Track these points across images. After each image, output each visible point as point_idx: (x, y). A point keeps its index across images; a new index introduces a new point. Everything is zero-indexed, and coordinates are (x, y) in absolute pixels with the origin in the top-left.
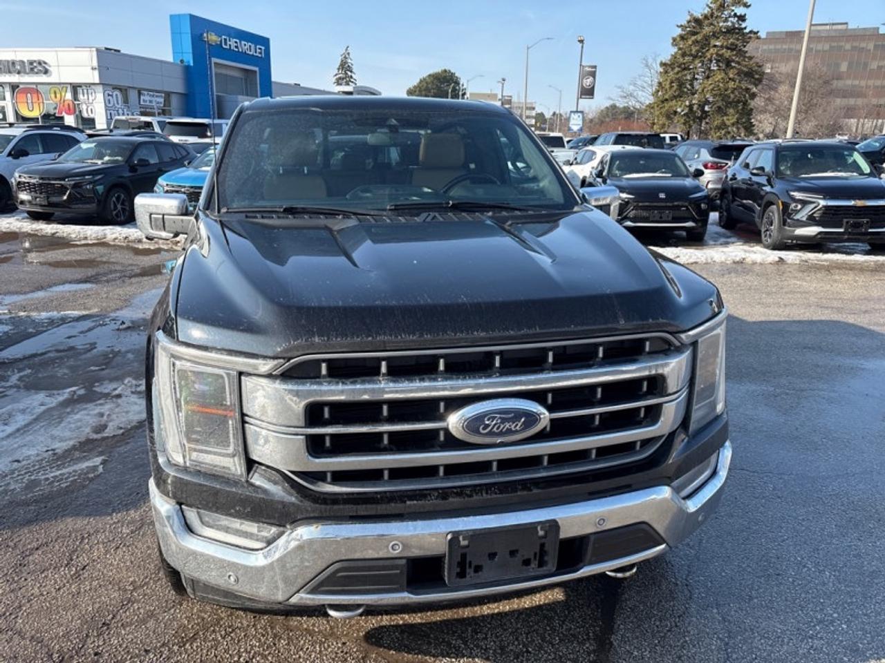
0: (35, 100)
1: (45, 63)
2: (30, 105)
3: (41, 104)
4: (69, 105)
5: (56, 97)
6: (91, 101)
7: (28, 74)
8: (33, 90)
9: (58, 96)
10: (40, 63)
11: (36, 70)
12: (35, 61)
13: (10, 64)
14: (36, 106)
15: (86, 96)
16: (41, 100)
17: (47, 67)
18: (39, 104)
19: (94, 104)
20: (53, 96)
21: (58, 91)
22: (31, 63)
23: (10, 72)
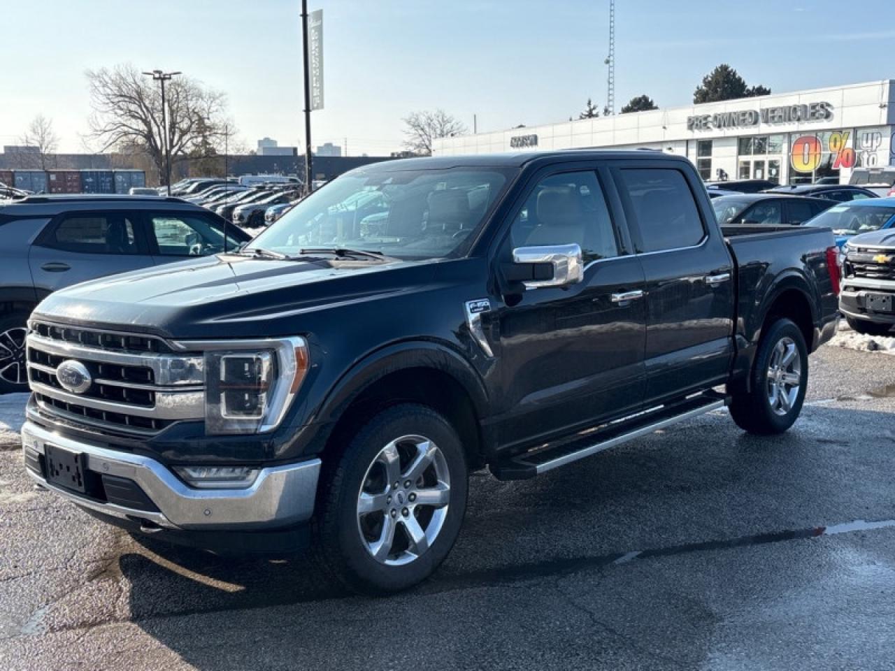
0: (812, 151)
1: (828, 105)
2: (806, 157)
3: (818, 156)
4: (848, 154)
5: (835, 146)
6: (874, 148)
7: (807, 120)
8: (813, 139)
9: (838, 144)
10: (822, 107)
11: (817, 115)
12: (818, 104)
13: (792, 109)
14: (812, 158)
15: (870, 142)
16: (818, 152)
17: (829, 109)
18: (816, 156)
19: (878, 152)
20: (832, 144)
21: (838, 139)
22: (813, 107)
23: (790, 120)
